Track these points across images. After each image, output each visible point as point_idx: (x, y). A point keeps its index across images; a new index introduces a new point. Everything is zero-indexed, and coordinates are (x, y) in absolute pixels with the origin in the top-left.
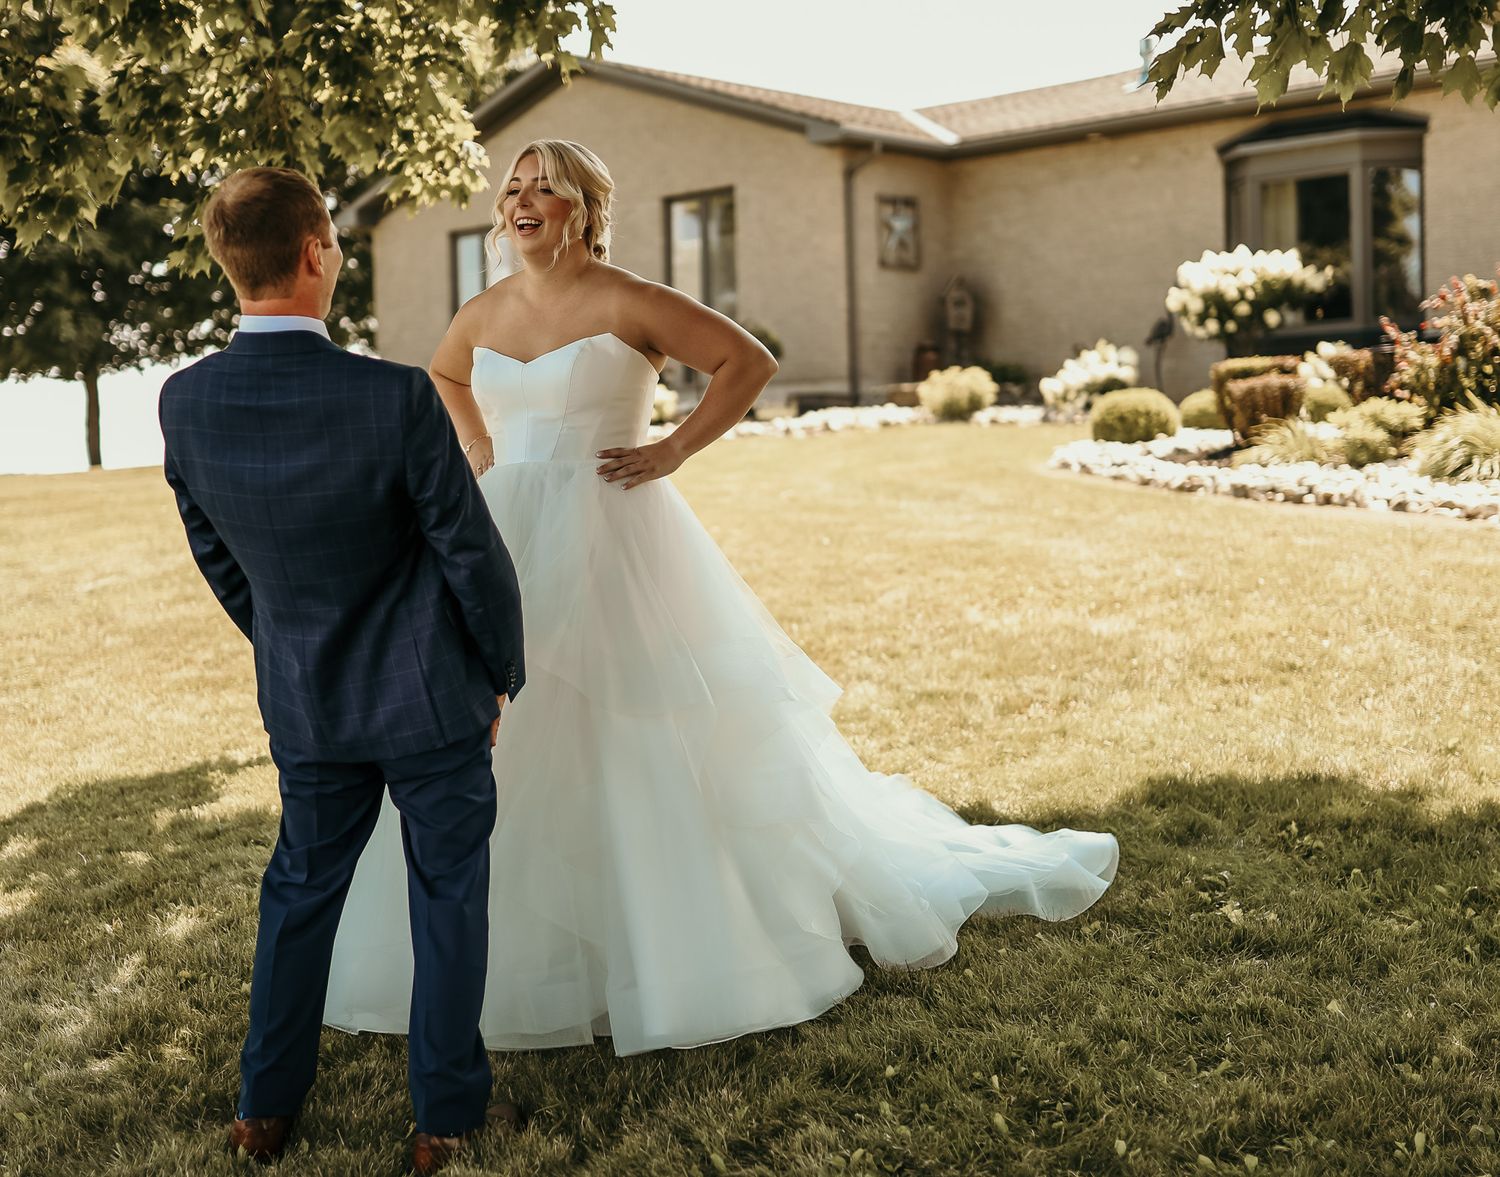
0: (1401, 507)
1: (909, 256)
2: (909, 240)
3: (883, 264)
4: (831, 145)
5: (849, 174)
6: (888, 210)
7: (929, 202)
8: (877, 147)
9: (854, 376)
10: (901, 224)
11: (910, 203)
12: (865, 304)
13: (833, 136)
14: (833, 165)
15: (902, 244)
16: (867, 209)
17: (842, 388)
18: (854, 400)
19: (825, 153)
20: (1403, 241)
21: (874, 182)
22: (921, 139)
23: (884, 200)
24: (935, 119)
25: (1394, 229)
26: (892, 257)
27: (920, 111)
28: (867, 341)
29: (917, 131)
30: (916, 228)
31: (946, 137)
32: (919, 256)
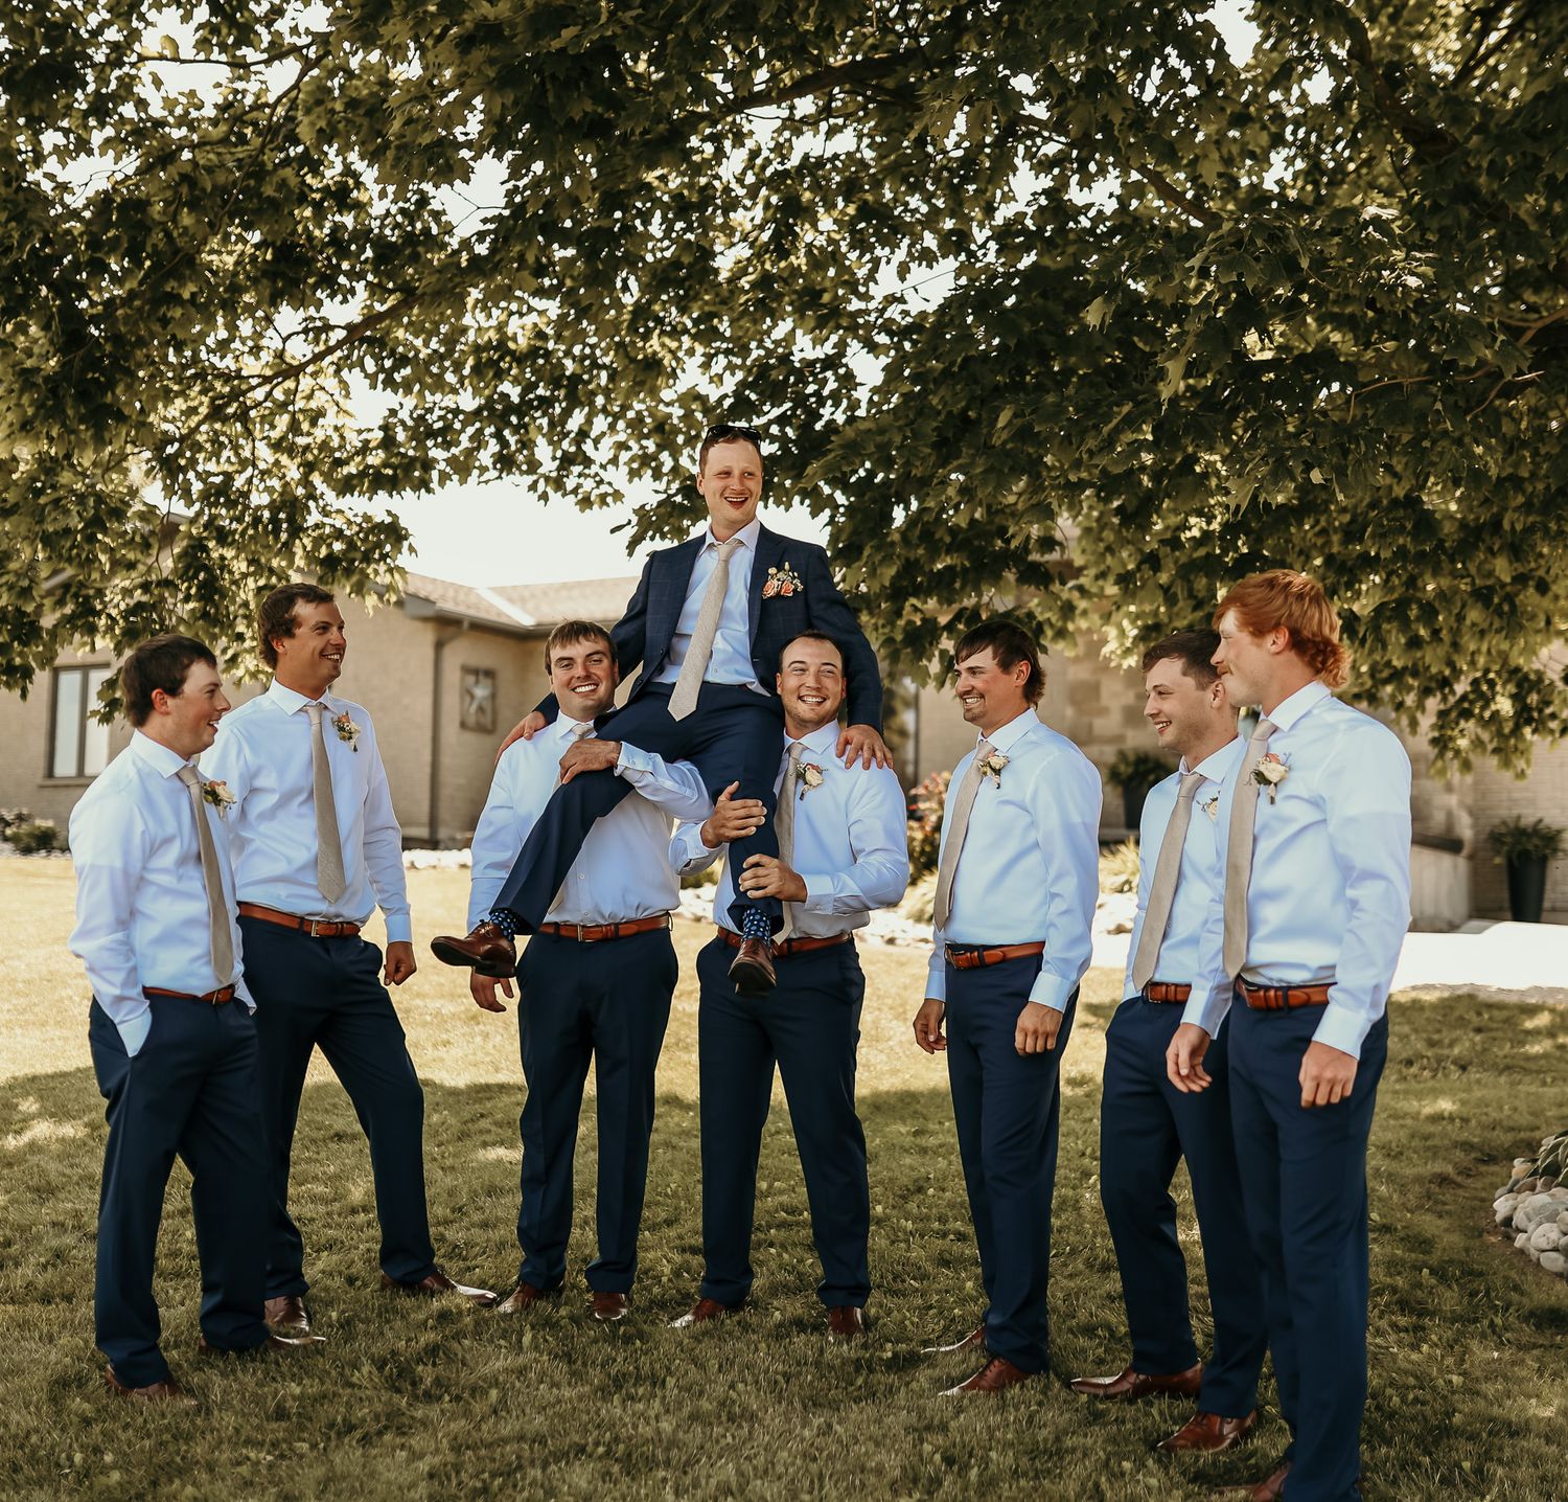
0: (891, 941)
1: (487, 720)
2: (488, 706)
3: (463, 725)
4: (425, 619)
5: (439, 646)
6: (471, 679)
7: (506, 674)
8: (466, 625)
9: (433, 822)
10: (481, 692)
11: (490, 674)
12: (446, 760)
13: (428, 612)
14: (427, 636)
15: (481, 709)
16: (452, 676)
17: (423, 832)
18: (433, 844)
19: (419, 625)
20: (903, 733)
21: (460, 653)
22: (503, 620)
23: (467, 670)
24: (511, 600)
25: (895, 722)
26: (471, 720)
27: (493, 589)
28: (445, 792)
29: (500, 614)
30: (493, 696)
31: (525, 619)
32: (494, 722)
